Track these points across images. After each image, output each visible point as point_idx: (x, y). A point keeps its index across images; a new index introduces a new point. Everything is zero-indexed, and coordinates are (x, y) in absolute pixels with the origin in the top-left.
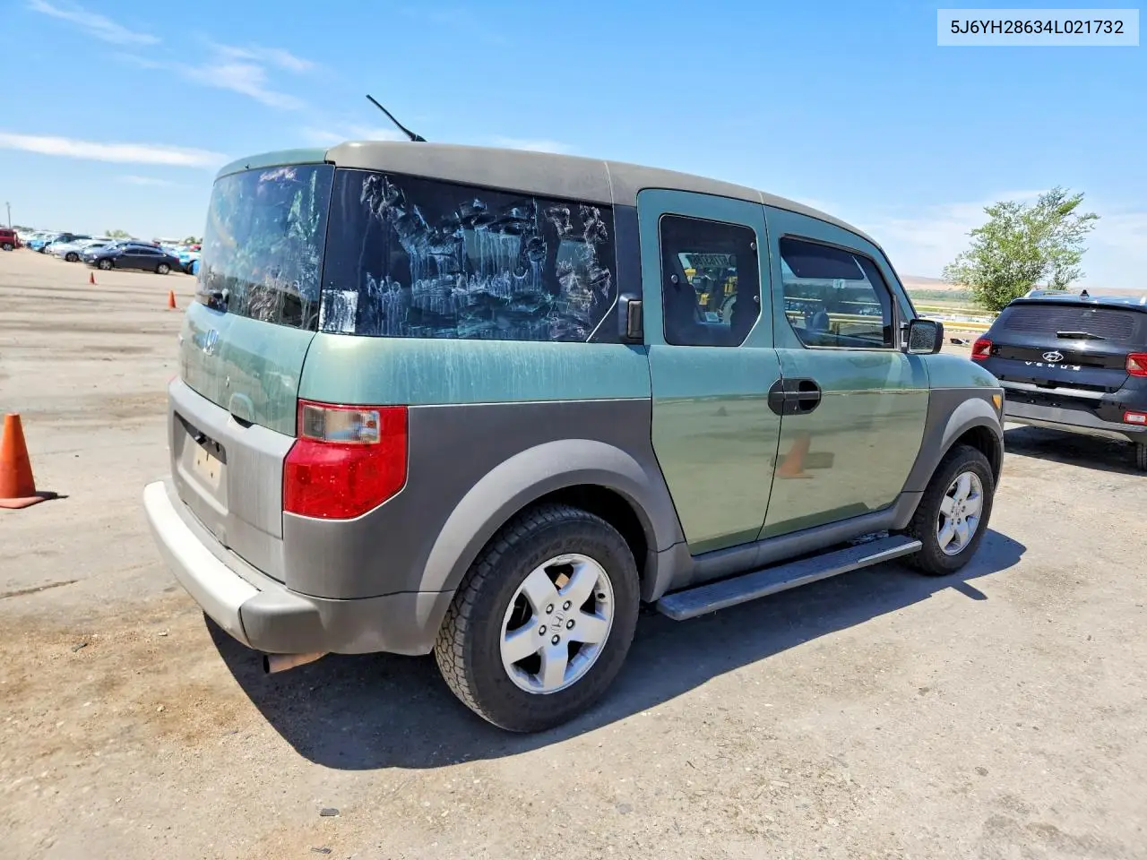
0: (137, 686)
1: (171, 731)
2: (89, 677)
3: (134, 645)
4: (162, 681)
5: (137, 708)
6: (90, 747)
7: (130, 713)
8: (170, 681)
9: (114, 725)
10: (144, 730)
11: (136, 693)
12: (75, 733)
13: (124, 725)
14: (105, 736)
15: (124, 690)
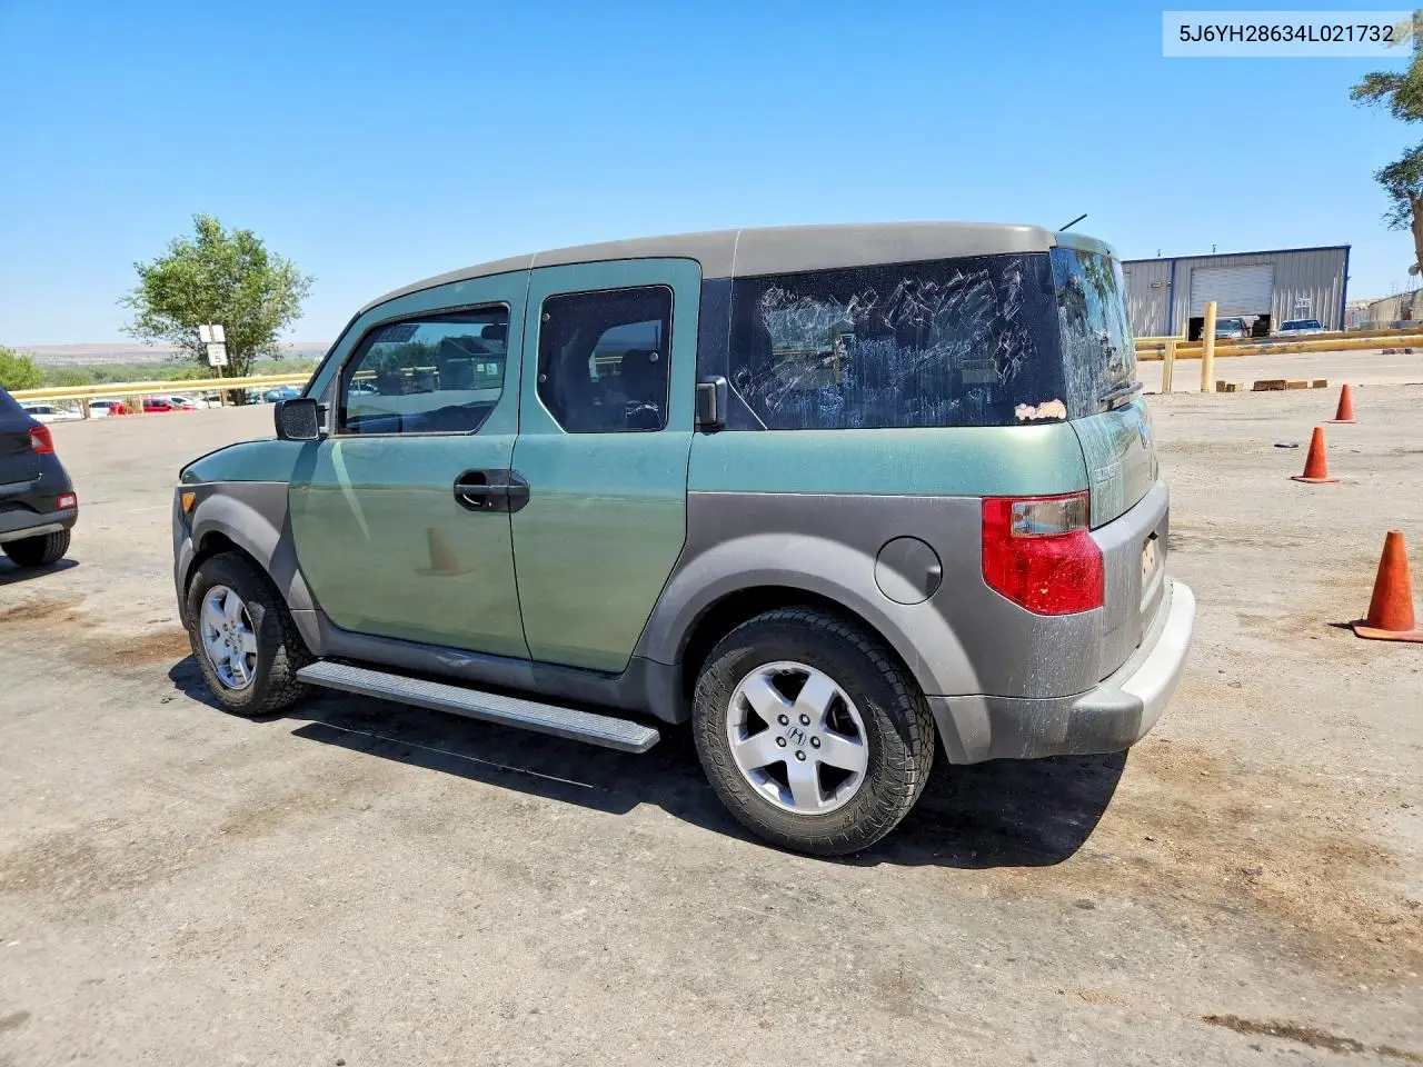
0: (1212, 803)
1: (1208, 759)
2: (1256, 830)
3: (1188, 845)
4: (1187, 796)
5: (1224, 785)
6: (1277, 775)
7: (1233, 783)
8: (1179, 792)
9: (1251, 781)
10: (1228, 769)
11: (1215, 798)
12: (1286, 790)
13: (1242, 778)
14: (1261, 777)
15: (1227, 804)
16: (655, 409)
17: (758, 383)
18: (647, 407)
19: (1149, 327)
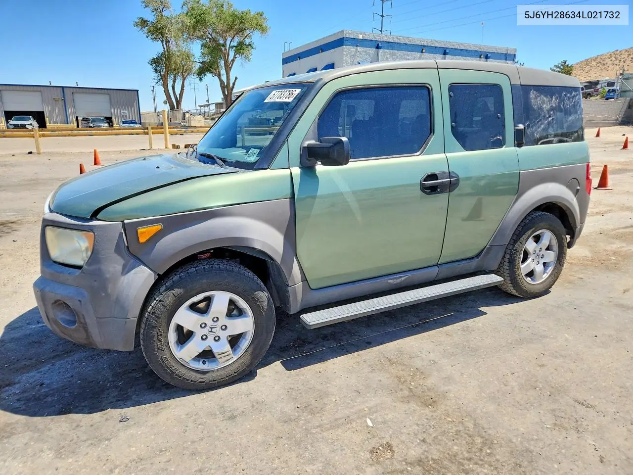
16: (501, 138)
17: (532, 127)
18: (498, 137)
19: (56, 119)
